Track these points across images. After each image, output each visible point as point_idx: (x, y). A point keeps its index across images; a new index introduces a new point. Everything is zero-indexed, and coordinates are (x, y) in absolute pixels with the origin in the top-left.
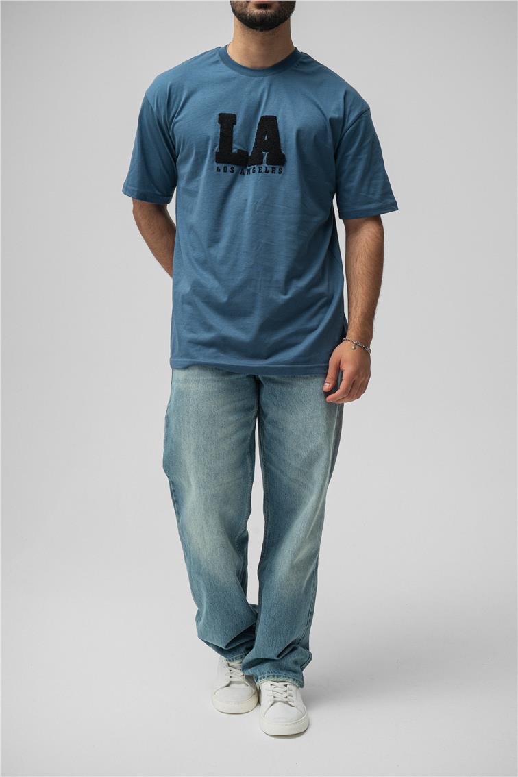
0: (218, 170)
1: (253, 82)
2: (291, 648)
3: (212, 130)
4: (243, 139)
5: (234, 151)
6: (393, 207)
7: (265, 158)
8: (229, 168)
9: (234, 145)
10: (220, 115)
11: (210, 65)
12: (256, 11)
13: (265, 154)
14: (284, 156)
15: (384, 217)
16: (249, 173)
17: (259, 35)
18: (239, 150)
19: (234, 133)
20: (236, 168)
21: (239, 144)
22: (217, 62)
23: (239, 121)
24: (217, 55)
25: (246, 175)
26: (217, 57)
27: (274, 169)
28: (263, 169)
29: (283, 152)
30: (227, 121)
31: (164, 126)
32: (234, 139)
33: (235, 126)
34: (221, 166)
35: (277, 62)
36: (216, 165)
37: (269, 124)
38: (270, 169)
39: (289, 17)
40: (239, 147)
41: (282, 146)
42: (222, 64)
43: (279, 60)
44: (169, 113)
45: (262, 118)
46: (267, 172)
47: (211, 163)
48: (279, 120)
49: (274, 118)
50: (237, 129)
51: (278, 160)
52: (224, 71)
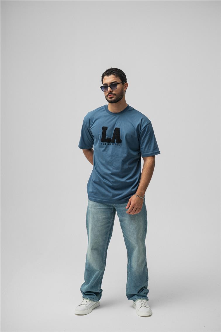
0: (102, 144)
1: (114, 117)
2: (142, 289)
3: (101, 133)
4: (109, 134)
5: (106, 138)
7: (115, 141)
8: (105, 143)
9: (106, 136)
10: (103, 127)
11: (102, 111)
13: (116, 139)
14: (121, 140)
16: (111, 145)
17: (114, 104)
18: (108, 138)
19: (106, 132)
20: (107, 143)
21: (108, 136)
22: (104, 110)
23: (108, 129)
24: (105, 108)
25: (110, 145)
26: (104, 109)
27: (118, 144)
28: (115, 144)
29: (121, 139)
30: (105, 129)
31: (88, 129)
32: (106, 134)
33: (107, 131)
34: (102, 143)
35: (121, 111)
36: (101, 142)
37: (117, 130)
38: (117, 144)
40: (108, 137)
41: (121, 137)
42: (105, 111)
44: (90, 126)
45: (115, 128)
46: (116, 145)
47: (100, 142)
48: (120, 129)
49: (119, 129)
51: (119, 141)
52: (105, 113)
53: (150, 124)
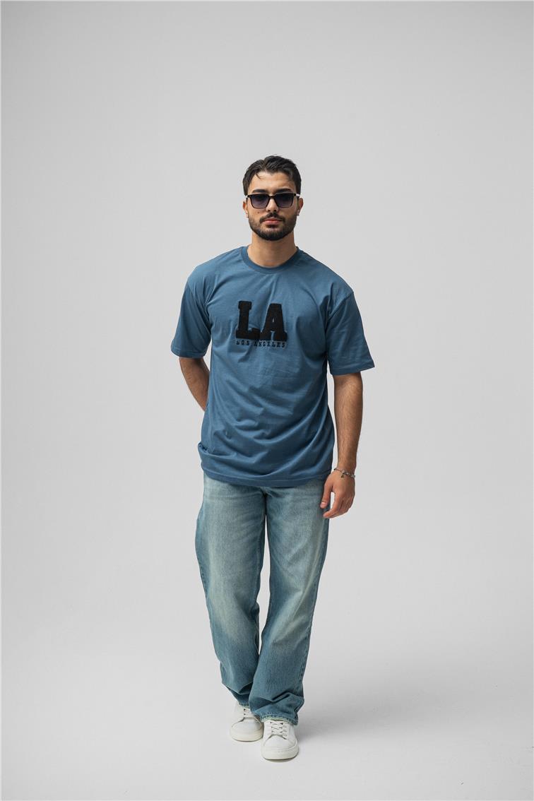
0: (238, 343)
1: (265, 277)
2: (285, 695)
3: (234, 315)
4: (257, 320)
5: (250, 329)
6: (370, 365)
7: (272, 335)
8: (246, 341)
9: (250, 325)
10: (240, 302)
11: (234, 263)
12: (267, 230)
13: (273, 333)
14: (286, 334)
15: (363, 373)
16: (260, 345)
17: (270, 243)
18: (253, 329)
19: (250, 316)
20: (251, 342)
21: (253, 324)
22: (239, 261)
23: (254, 306)
24: (240, 255)
25: (258, 347)
26: (240, 257)
27: (278, 343)
28: (271, 344)
29: (286, 331)
30: (245, 307)
31: (201, 307)
32: (250, 320)
33: (250, 311)
34: (240, 340)
35: (284, 262)
36: (236, 340)
37: (276, 310)
38: (276, 343)
39: (293, 229)
40: (254, 327)
41: (285, 328)
42: (243, 263)
43: (286, 259)
44: (205, 299)
45: (271, 305)
46: (274, 346)
47: (232, 338)
48: (283, 306)
49: (279, 306)
50: (252, 313)
51: (282, 337)
52: (242, 268)
53: (351, 296)
